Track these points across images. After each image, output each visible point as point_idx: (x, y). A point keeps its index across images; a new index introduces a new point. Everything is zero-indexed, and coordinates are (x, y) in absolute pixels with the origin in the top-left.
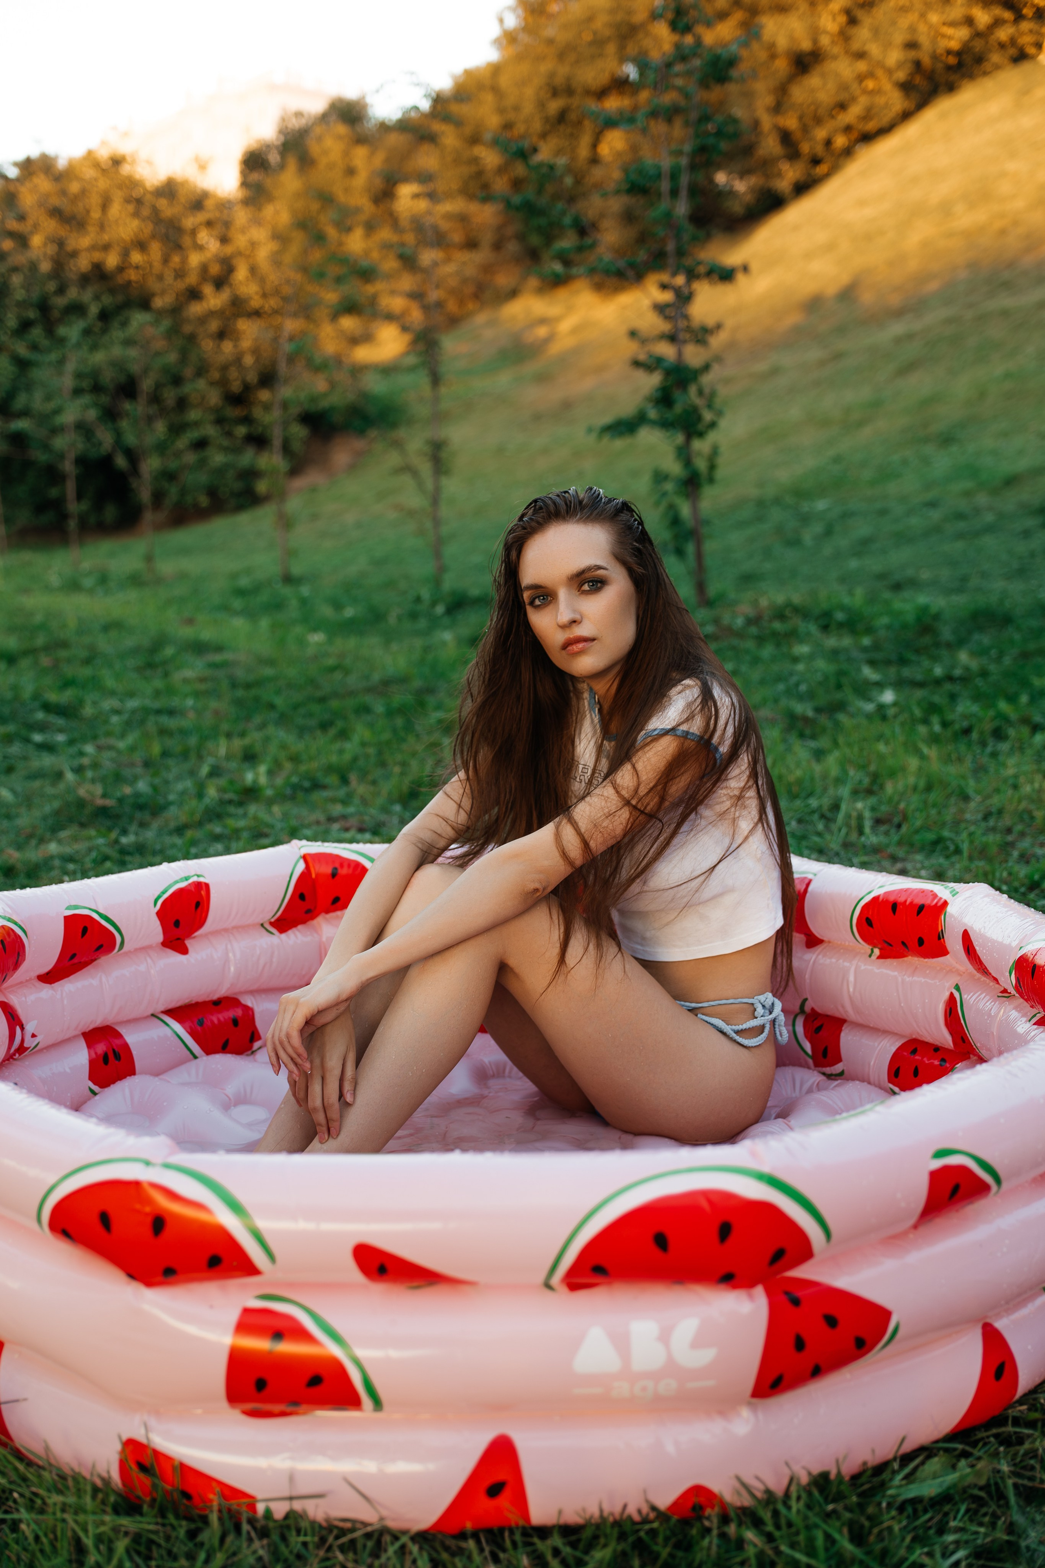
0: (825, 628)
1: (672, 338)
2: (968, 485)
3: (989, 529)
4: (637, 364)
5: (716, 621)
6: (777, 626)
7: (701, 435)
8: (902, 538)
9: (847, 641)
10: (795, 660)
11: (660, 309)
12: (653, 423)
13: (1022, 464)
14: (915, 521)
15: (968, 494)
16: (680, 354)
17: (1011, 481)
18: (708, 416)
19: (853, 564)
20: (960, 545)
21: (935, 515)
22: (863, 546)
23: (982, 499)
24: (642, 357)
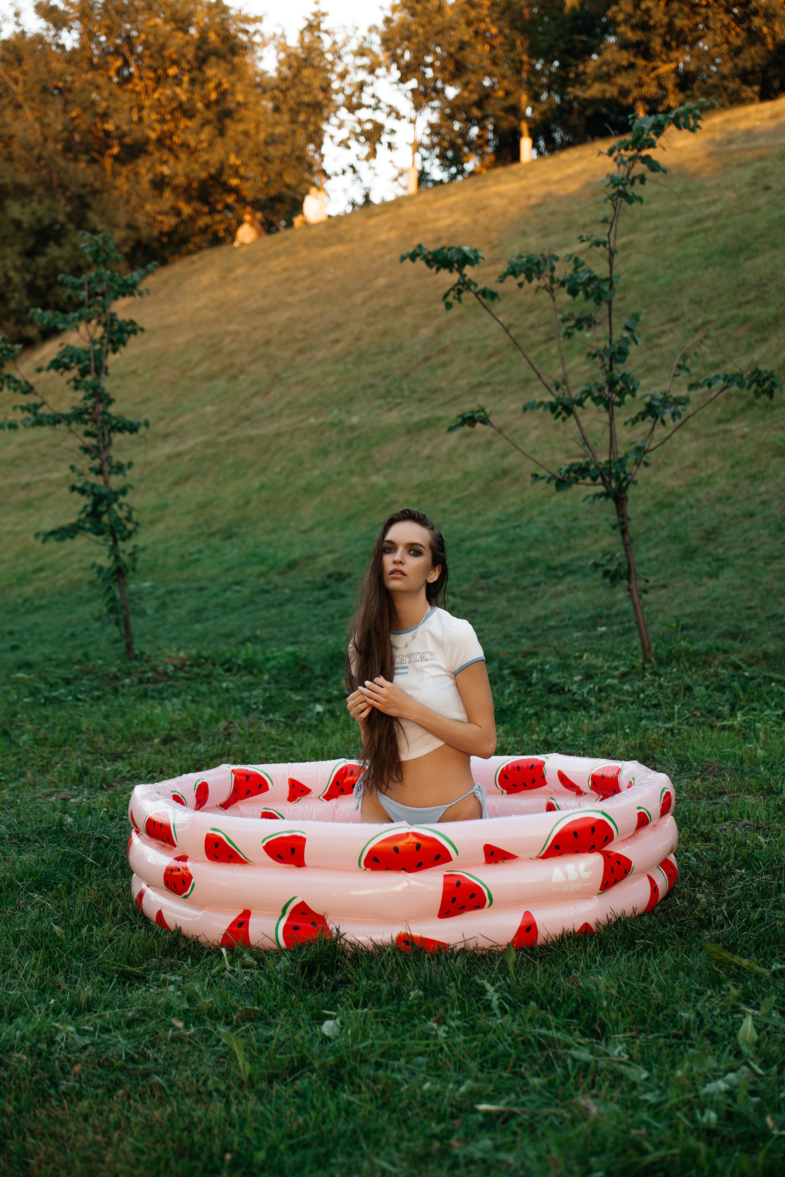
0: (229, 670)
1: (99, 472)
2: (263, 568)
3: (290, 600)
4: (73, 488)
5: (154, 669)
6: (196, 670)
7: (123, 539)
8: (226, 608)
9: (247, 678)
10: (227, 690)
11: (86, 450)
12: (89, 530)
13: (296, 554)
14: (229, 594)
15: (262, 575)
16: (106, 482)
17: (292, 565)
18: (130, 526)
19: (198, 626)
20: (273, 611)
21: (247, 591)
22: (198, 615)
23: (276, 579)
24: (79, 485)
